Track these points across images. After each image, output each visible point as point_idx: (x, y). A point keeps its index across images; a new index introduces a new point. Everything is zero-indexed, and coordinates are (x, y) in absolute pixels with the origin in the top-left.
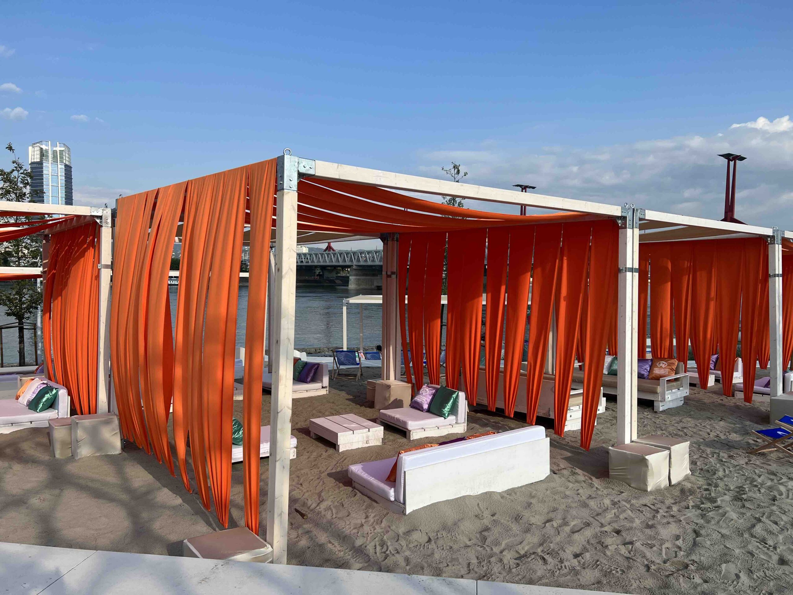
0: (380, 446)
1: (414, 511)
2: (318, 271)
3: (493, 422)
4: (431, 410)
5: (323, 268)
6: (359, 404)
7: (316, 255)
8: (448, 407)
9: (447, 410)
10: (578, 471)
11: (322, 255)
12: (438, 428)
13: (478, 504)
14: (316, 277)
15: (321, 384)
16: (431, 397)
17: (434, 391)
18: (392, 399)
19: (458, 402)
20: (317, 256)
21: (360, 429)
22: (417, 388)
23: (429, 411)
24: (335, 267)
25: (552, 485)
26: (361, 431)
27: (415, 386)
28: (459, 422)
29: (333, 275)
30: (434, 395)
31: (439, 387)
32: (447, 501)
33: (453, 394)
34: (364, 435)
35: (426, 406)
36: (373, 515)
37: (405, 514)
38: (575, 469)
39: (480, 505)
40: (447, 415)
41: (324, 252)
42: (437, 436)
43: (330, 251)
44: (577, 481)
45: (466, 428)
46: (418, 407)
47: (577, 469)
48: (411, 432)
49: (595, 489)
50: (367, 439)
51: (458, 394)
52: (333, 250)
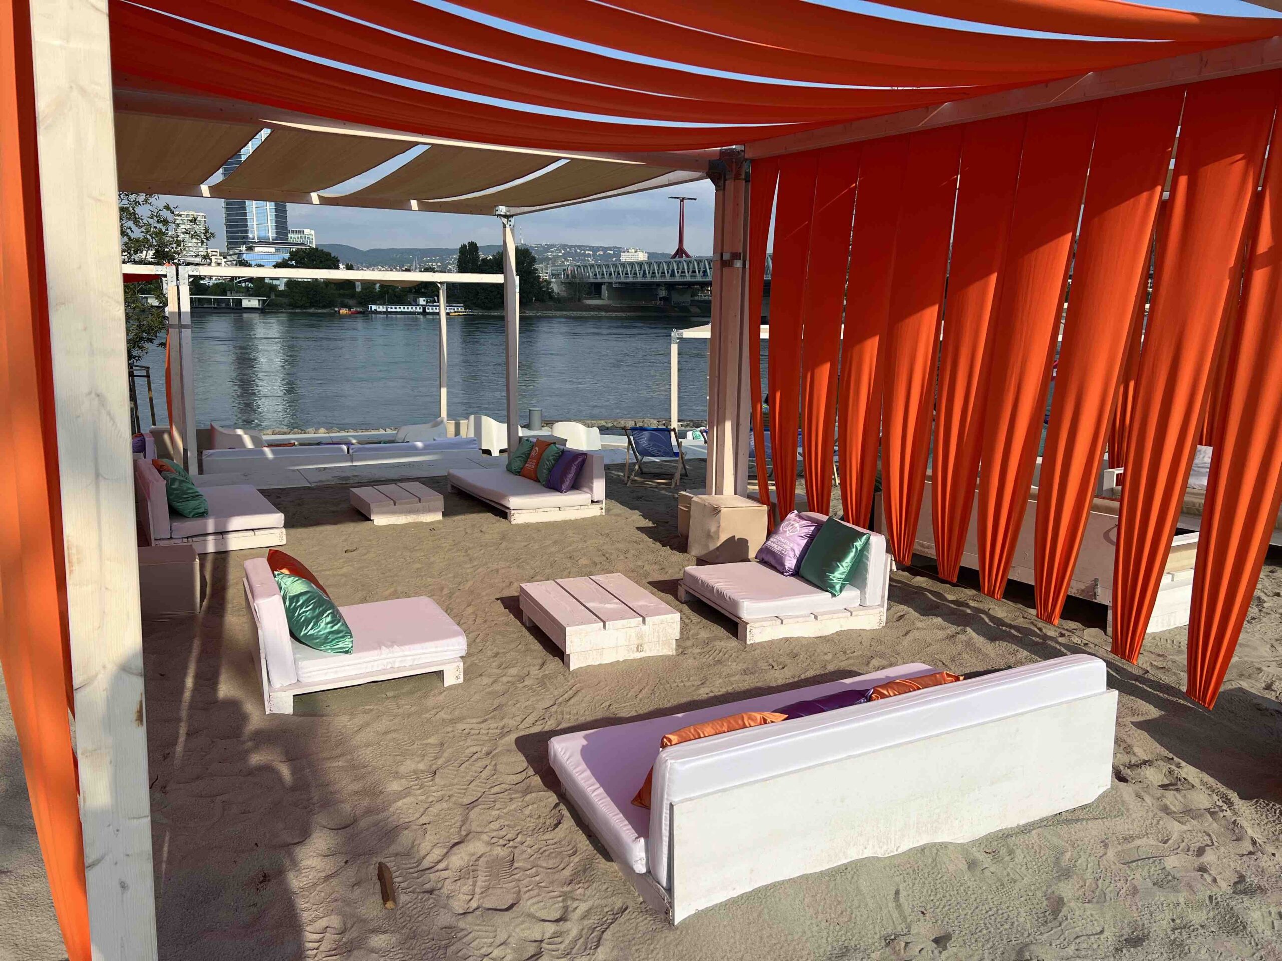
0: (668, 657)
1: (700, 916)
2: (662, 293)
3: (953, 602)
4: (802, 571)
5: (670, 286)
6: (660, 541)
7: (659, 264)
8: (841, 569)
9: (839, 576)
10: (1189, 772)
11: (668, 264)
12: (816, 618)
13: (897, 893)
14: (658, 302)
15: (589, 495)
16: (803, 542)
17: (813, 528)
18: (723, 537)
19: (867, 558)
20: (661, 266)
21: (622, 618)
22: (781, 514)
23: (797, 573)
24: (689, 285)
25: (1121, 826)
26: (625, 622)
27: (777, 510)
28: (868, 603)
29: (686, 298)
30: (812, 537)
31: (824, 518)
32: (805, 878)
33: (856, 540)
34: (633, 633)
35: (790, 563)
36: (583, 907)
37: (669, 922)
38: (1178, 766)
39: (903, 894)
40: (838, 587)
41: (672, 260)
42: (812, 635)
43: (682, 257)
44: (1189, 812)
45: (884, 619)
46: (773, 562)
47: (1183, 764)
48: (748, 626)
49: (1247, 846)
50: (640, 642)
51: (868, 539)
52: (687, 256)
